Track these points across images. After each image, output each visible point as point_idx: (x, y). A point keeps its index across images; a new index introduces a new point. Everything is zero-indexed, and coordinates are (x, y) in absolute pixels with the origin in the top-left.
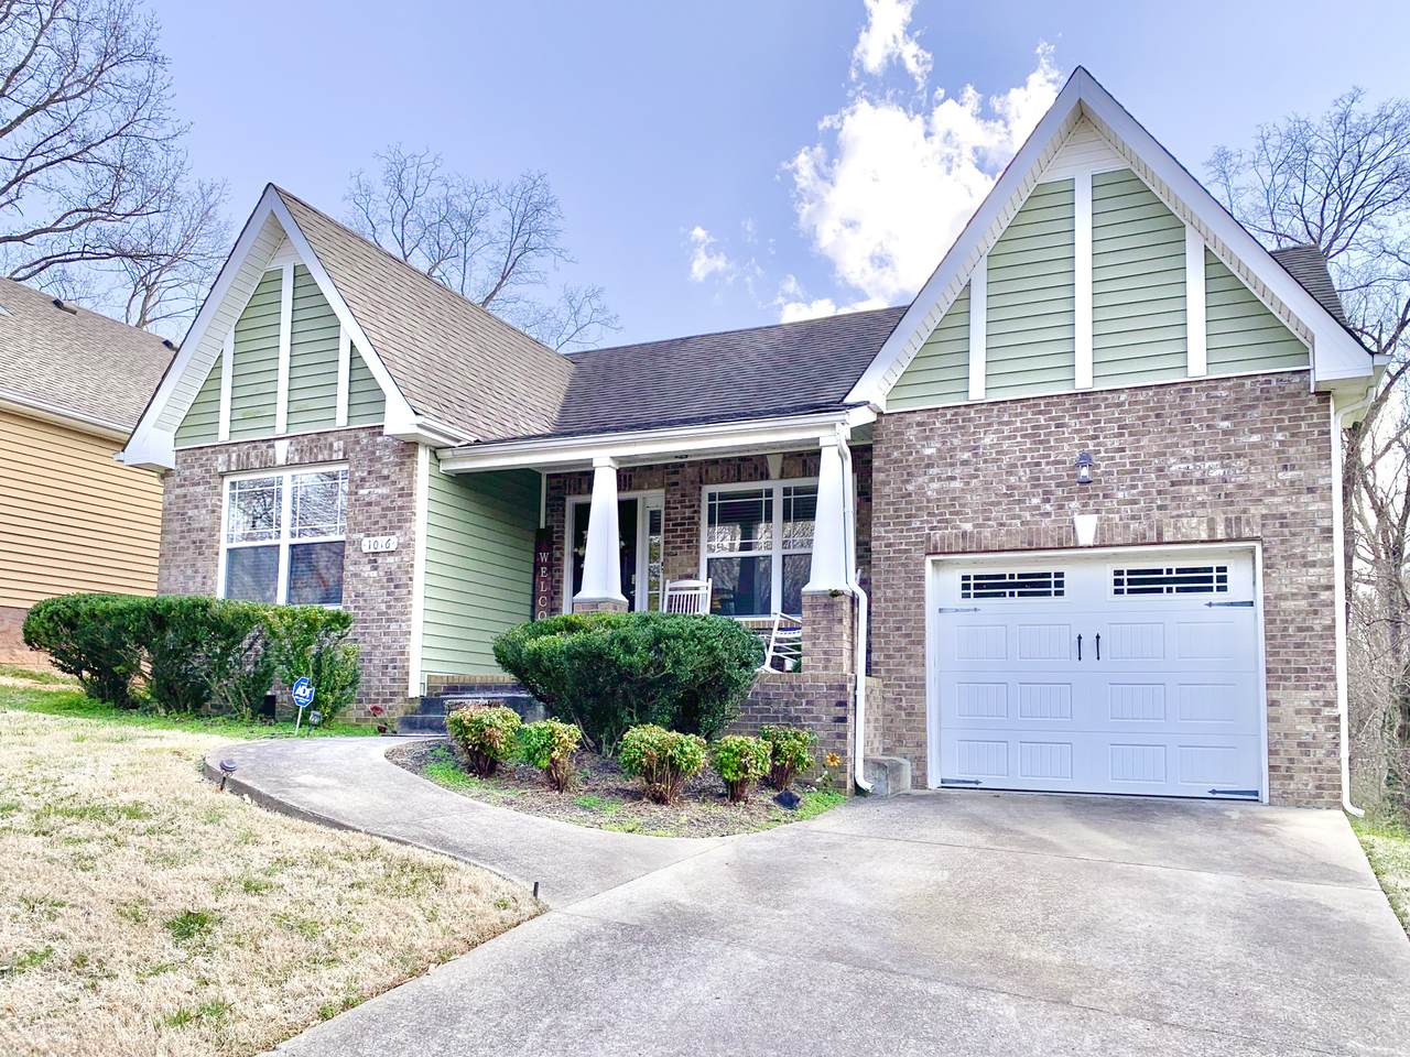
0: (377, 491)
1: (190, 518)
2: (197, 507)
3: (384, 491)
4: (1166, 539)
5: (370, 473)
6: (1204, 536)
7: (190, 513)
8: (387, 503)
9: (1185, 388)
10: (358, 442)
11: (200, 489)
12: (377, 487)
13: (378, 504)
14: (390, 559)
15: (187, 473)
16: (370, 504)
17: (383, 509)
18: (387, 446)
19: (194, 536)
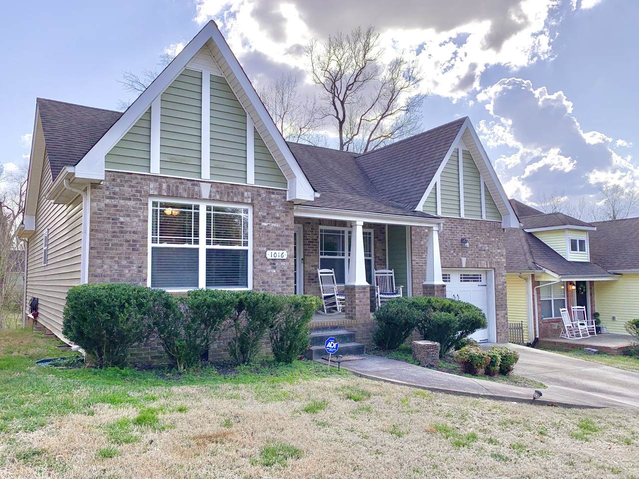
0: (273, 225)
1: (122, 223)
2: (128, 216)
3: (277, 225)
4: (479, 267)
5: (268, 214)
6: (486, 267)
7: (122, 219)
8: (279, 232)
9: (481, 222)
10: (260, 195)
11: (131, 203)
12: (273, 223)
13: (274, 232)
14: (283, 264)
15: (117, 189)
16: (269, 231)
17: (277, 235)
18: (277, 201)
19: (127, 236)
